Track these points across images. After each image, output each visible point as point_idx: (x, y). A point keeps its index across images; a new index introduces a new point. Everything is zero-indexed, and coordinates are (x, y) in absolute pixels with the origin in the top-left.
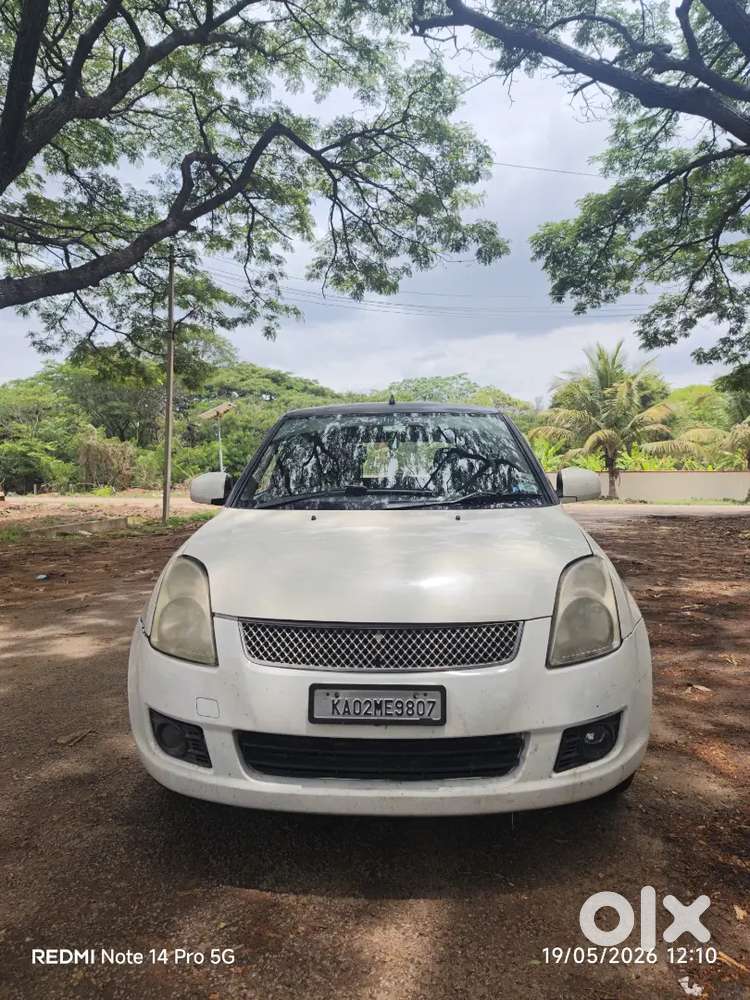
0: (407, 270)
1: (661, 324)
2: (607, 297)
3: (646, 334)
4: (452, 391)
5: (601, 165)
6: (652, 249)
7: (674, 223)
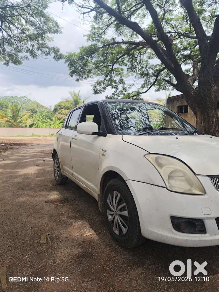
0: (27, 58)
1: (98, 88)
2: (85, 78)
3: (95, 90)
4: (22, 101)
5: (86, 38)
6: (97, 66)
7: (102, 59)
